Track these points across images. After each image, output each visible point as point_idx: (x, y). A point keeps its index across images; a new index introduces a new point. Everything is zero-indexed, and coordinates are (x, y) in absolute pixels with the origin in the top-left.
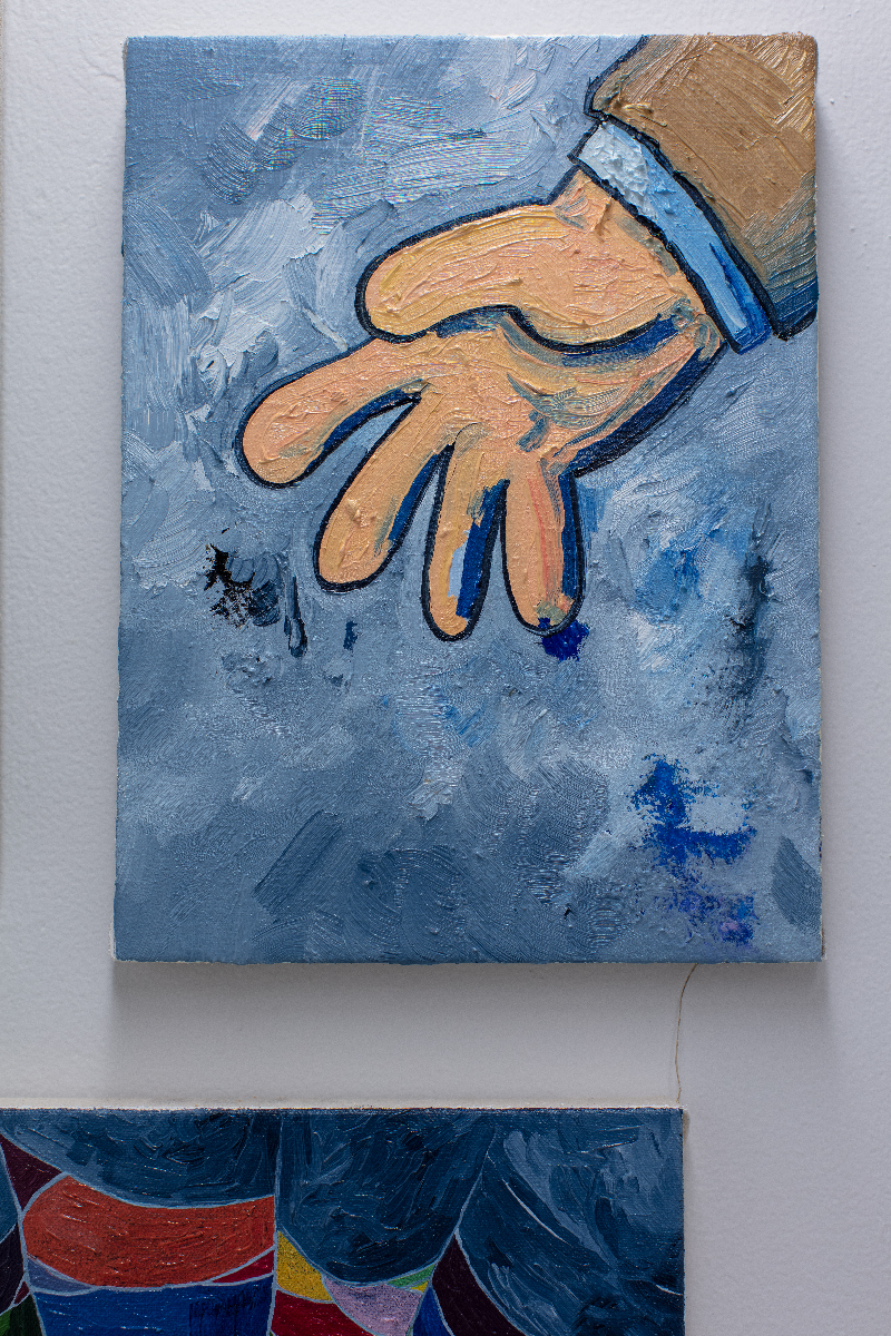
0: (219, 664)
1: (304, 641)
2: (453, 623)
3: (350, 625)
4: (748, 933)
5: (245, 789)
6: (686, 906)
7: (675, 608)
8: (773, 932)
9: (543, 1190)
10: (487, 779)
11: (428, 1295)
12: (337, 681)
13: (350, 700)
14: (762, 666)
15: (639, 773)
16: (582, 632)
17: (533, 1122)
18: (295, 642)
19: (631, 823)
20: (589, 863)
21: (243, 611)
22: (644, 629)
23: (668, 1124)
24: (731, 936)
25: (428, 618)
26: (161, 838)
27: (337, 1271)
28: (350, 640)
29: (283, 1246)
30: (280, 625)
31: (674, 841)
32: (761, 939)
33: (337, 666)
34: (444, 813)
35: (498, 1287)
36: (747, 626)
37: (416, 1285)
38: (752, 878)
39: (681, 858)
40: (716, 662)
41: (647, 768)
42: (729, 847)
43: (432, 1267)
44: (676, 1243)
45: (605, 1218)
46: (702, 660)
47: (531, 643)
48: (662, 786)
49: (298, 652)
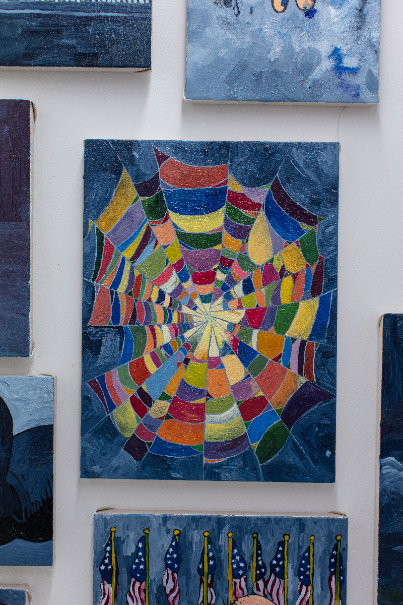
0: (215, 17)
1: (239, 12)
2: (280, 8)
3: (252, 8)
4: (358, 95)
5: (223, 53)
6: (342, 86)
7: (341, 5)
8: (366, 95)
9: (301, 164)
10: (288, 50)
11: (270, 191)
12: (248, 23)
13: (251, 29)
14: (364, 22)
15: (330, 50)
16: (315, 11)
17: (299, 145)
18: (236, 12)
19: (327, 64)
20: (315, 75)
21: (222, 4)
22: (332, 11)
23: (335, 146)
24: (354, 96)
25: (273, 7)
26: (199, 66)
27: (245, 185)
28: (251, 12)
29: (230, 177)
30: (232, 8)
31: (339, 69)
32: (362, 96)
33: (248, 19)
34: (276, 60)
35: (288, 189)
36: (361, 11)
37: (266, 189)
38: (360, 80)
39: (340, 73)
40: (352, 20)
41: (332, 49)
42: (354, 71)
43: (271, 184)
44: (337, 178)
45: (318, 171)
46: (348, 19)
47: (301, 14)
48: (336, 54)
49: (237, 16)
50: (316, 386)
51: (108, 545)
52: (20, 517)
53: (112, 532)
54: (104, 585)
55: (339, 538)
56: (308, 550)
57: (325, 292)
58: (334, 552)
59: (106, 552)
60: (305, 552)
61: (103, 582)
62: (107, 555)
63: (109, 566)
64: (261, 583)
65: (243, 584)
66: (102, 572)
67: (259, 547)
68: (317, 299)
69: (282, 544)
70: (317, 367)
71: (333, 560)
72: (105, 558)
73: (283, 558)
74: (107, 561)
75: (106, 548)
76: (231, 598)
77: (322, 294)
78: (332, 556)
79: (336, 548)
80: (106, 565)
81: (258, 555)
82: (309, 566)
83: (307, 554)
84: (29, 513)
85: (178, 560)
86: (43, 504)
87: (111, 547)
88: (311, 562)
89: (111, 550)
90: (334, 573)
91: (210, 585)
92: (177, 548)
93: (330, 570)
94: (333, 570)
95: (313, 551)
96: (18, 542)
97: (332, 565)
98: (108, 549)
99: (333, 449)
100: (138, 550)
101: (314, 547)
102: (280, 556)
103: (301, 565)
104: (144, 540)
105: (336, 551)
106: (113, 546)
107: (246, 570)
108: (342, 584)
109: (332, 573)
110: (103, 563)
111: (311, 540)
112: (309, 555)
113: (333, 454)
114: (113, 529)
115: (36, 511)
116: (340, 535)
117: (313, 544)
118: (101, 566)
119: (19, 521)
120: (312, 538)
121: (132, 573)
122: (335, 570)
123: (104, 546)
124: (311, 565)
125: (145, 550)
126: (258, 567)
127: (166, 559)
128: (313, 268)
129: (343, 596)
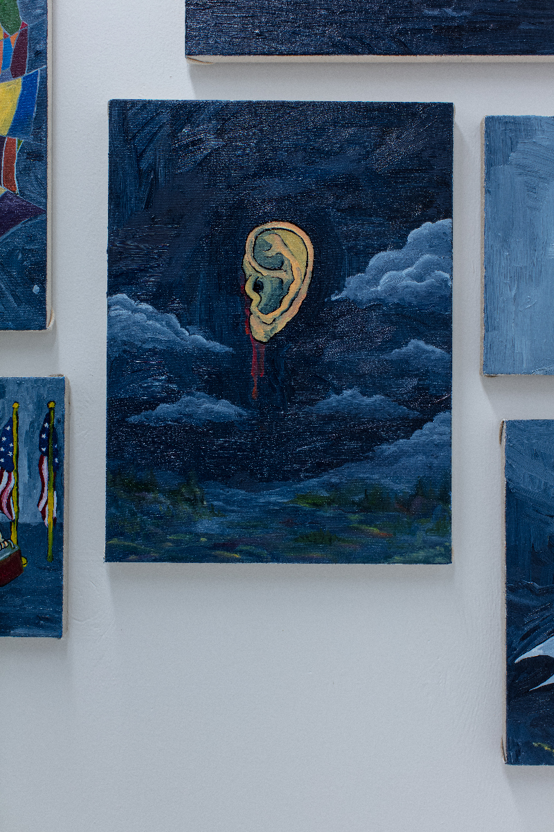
50: (18, 198)
55: (51, 405)
56: (10, 423)
57: (30, 70)
58: (46, 425)
60: (6, 426)
68: (20, 80)
70: (20, 172)
71: (44, 436)
77: (26, 74)
78: (43, 430)
79: (48, 419)
82: (11, 445)
83: (8, 428)
88: (15, 439)
90: (46, 453)
93: (41, 450)
94: (44, 449)
95: (18, 423)
97: (42, 443)
99: (43, 284)
101: (17, 418)
103: (1, 443)
105: (49, 423)
108: (57, 469)
109: (43, 454)
111: (13, 408)
112: (12, 429)
113: (43, 290)
116: (54, 402)
117: (17, 415)
120: (16, 405)
122: (47, 450)
124: (15, 444)
128: (13, 39)
129: (58, 485)
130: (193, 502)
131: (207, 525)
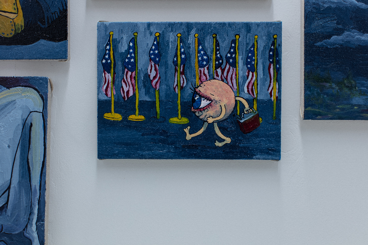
51: (107, 45)
52: (43, 23)
53: (110, 35)
54: (105, 74)
55: (275, 37)
56: (253, 46)
58: (272, 47)
59: (106, 50)
60: (251, 48)
61: (104, 72)
62: (107, 52)
63: (108, 60)
64: (219, 71)
65: (206, 72)
66: (103, 64)
67: (217, 44)
69: (234, 41)
71: (271, 53)
72: (105, 54)
73: (235, 52)
74: (107, 57)
75: (106, 47)
76: (198, 82)
78: (271, 50)
79: (273, 44)
80: (107, 60)
81: (217, 50)
82: (254, 58)
83: (252, 49)
84: (50, 21)
85: (159, 55)
86: (60, 13)
87: (110, 46)
88: (256, 55)
89: (110, 48)
90: (272, 62)
91: (182, 73)
92: (158, 46)
93: (269, 61)
94: (271, 60)
95: (257, 46)
96: (42, 42)
97: (270, 57)
98: (108, 47)
100: (129, 47)
101: (257, 43)
102: (233, 50)
103: (248, 57)
104: (133, 40)
105: (274, 47)
106: (112, 46)
107: (208, 61)
108: (278, 71)
109: (271, 63)
110: (104, 58)
111: (255, 38)
112: (254, 49)
114: (111, 33)
115: (55, 19)
116: (276, 35)
117: (257, 42)
118: (103, 60)
119: (43, 26)
120: (256, 37)
121: (125, 66)
122: (273, 60)
123: (105, 46)
124: (256, 57)
125: (134, 48)
126: (217, 59)
127: (150, 55)
129: (278, 80)
130: (351, 88)
131: (358, 100)
